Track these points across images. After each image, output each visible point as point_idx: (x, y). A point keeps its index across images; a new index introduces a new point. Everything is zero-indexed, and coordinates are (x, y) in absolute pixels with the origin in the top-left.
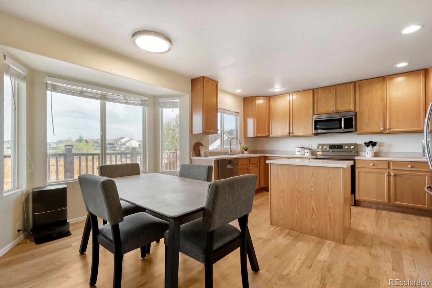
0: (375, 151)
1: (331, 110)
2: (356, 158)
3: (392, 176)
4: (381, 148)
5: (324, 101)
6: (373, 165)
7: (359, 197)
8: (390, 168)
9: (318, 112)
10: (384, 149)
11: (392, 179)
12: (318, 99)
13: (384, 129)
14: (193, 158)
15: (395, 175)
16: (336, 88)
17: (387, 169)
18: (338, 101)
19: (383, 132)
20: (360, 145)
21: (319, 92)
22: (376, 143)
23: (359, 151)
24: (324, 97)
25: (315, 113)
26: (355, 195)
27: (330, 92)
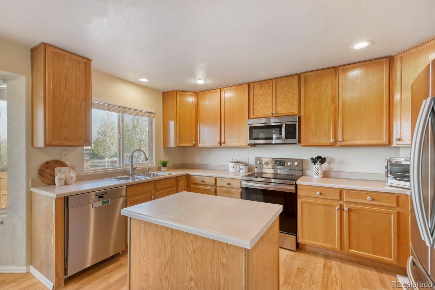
0: (324, 169)
1: (270, 113)
2: (299, 182)
3: (346, 211)
4: (332, 165)
5: (262, 100)
6: (321, 194)
7: (302, 239)
8: (343, 199)
9: (254, 115)
10: (335, 167)
11: (345, 215)
12: (254, 97)
13: (335, 141)
14: (33, 190)
15: (349, 210)
16: (276, 82)
17: (338, 200)
18: (278, 101)
19: (334, 144)
20: (307, 160)
21: (256, 87)
22: (325, 159)
23: (304, 168)
24: (262, 94)
25: (251, 116)
26: (298, 235)
27: (269, 88)
